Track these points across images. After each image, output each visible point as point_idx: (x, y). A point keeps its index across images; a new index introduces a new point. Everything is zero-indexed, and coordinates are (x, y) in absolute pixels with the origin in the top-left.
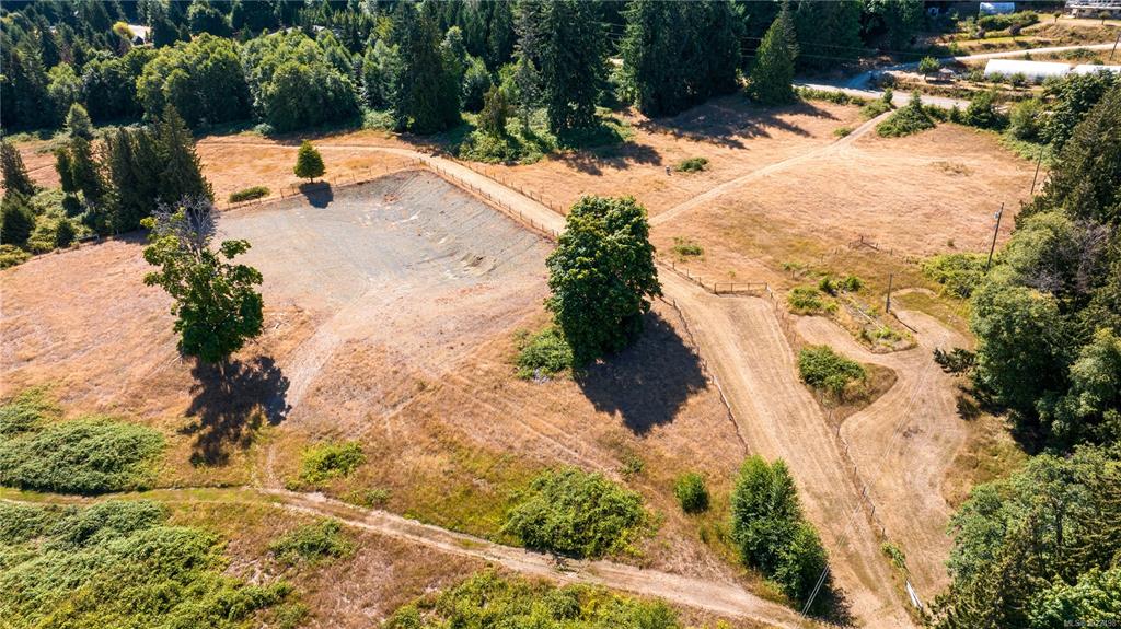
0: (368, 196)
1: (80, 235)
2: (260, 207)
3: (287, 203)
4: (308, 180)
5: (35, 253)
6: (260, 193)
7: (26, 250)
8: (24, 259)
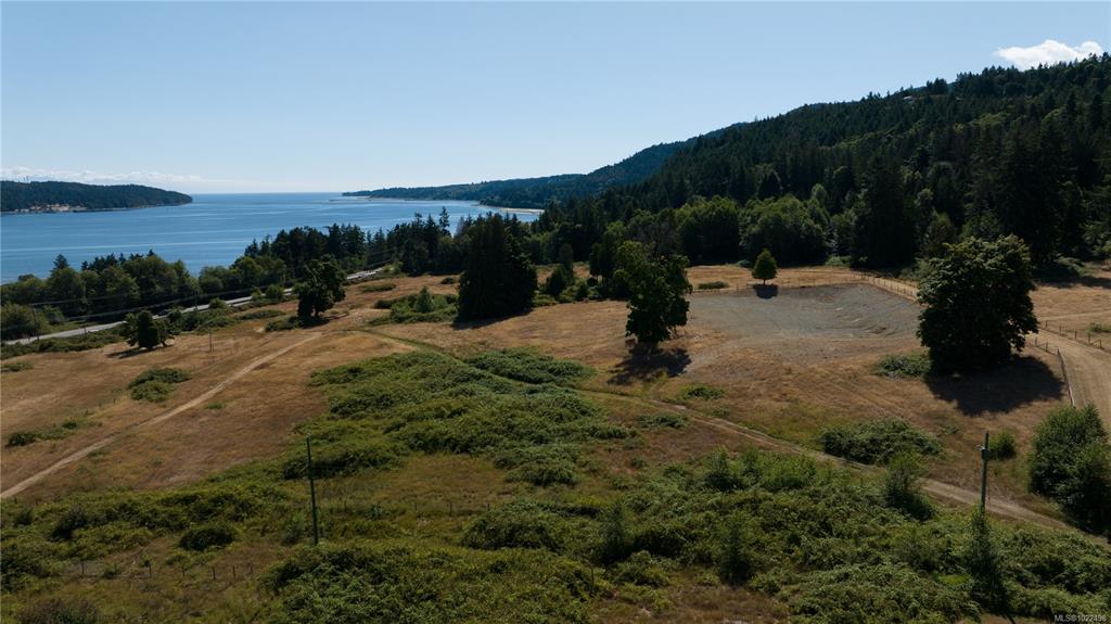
0: (807, 296)
1: (591, 296)
2: (720, 294)
3: (739, 294)
4: (761, 282)
5: (561, 302)
6: (721, 286)
7: (556, 299)
8: (554, 304)
